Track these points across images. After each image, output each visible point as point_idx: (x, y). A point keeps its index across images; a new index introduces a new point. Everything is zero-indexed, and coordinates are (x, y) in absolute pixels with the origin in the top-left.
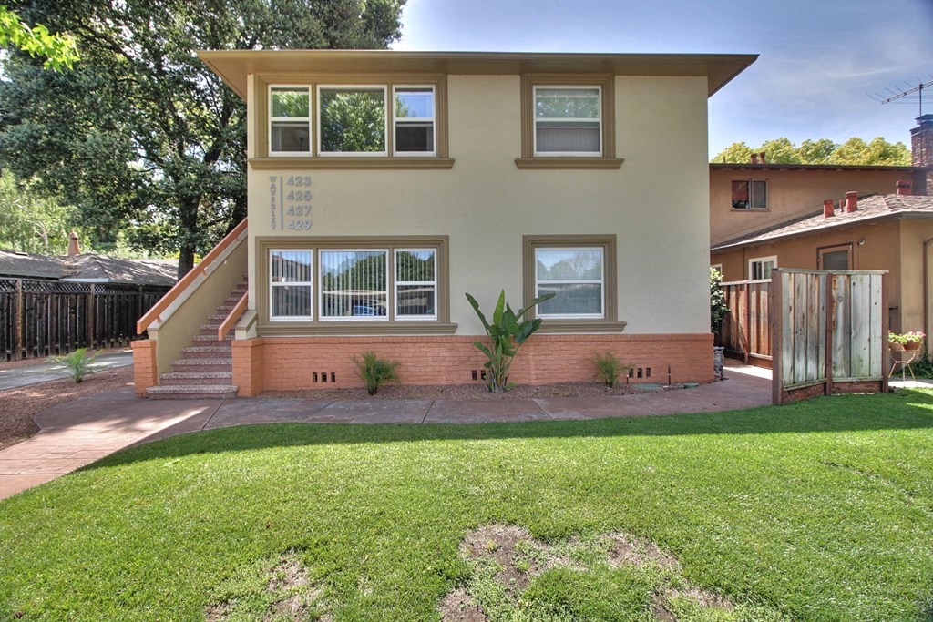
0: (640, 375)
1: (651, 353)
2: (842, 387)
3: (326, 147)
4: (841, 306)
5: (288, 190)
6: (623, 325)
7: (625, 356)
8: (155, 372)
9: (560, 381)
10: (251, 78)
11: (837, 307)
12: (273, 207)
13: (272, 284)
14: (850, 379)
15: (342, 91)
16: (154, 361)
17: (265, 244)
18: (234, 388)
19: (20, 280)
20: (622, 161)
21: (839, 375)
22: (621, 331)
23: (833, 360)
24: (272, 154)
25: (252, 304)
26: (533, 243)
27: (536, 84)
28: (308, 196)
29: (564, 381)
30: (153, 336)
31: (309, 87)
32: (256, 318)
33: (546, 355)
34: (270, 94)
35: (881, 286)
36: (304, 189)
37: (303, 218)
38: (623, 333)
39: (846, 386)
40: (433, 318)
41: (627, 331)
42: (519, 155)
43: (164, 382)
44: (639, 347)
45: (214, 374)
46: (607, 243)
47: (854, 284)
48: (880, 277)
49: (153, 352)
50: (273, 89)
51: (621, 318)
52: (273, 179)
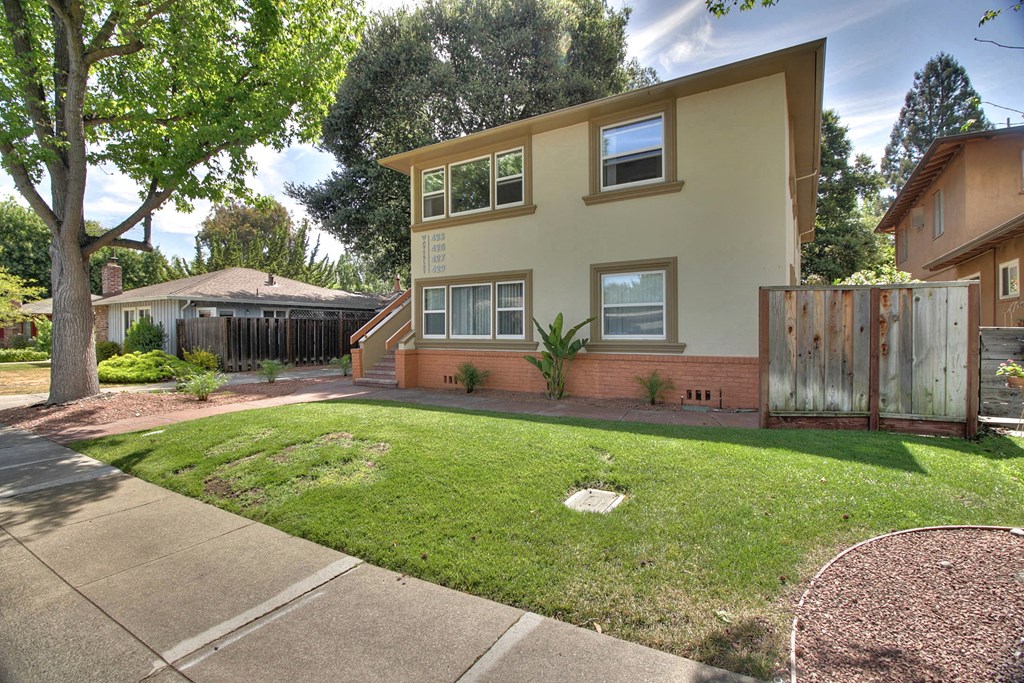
0: (698, 396)
1: (710, 376)
2: (898, 425)
3: (455, 210)
4: (895, 328)
5: (433, 244)
6: (683, 347)
7: (683, 377)
8: (361, 369)
9: (619, 396)
10: (412, 168)
11: (889, 329)
12: (424, 257)
13: (425, 312)
14: (908, 416)
15: (463, 165)
16: (361, 362)
17: (420, 284)
18: (395, 382)
19: (341, 312)
20: (682, 183)
21: (891, 410)
22: (682, 352)
23: (881, 390)
24: (424, 220)
25: (413, 327)
26: (598, 271)
27: (603, 125)
28: (443, 247)
29: (623, 397)
30: (362, 346)
31: (444, 167)
32: (414, 335)
33: (607, 372)
34: (424, 178)
35: (967, 301)
36: (441, 242)
37: (441, 264)
38: (684, 354)
39: (905, 425)
40: (521, 337)
41: (686, 353)
42: (586, 193)
43: (367, 375)
44: (698, 369)
45: (388, 372)
46: (669, 265)
47: (917, 300)
48: (966, 291)
49: (361, 356)
50: (425, 173)
51: (681, 340)
52: (424, 237)
